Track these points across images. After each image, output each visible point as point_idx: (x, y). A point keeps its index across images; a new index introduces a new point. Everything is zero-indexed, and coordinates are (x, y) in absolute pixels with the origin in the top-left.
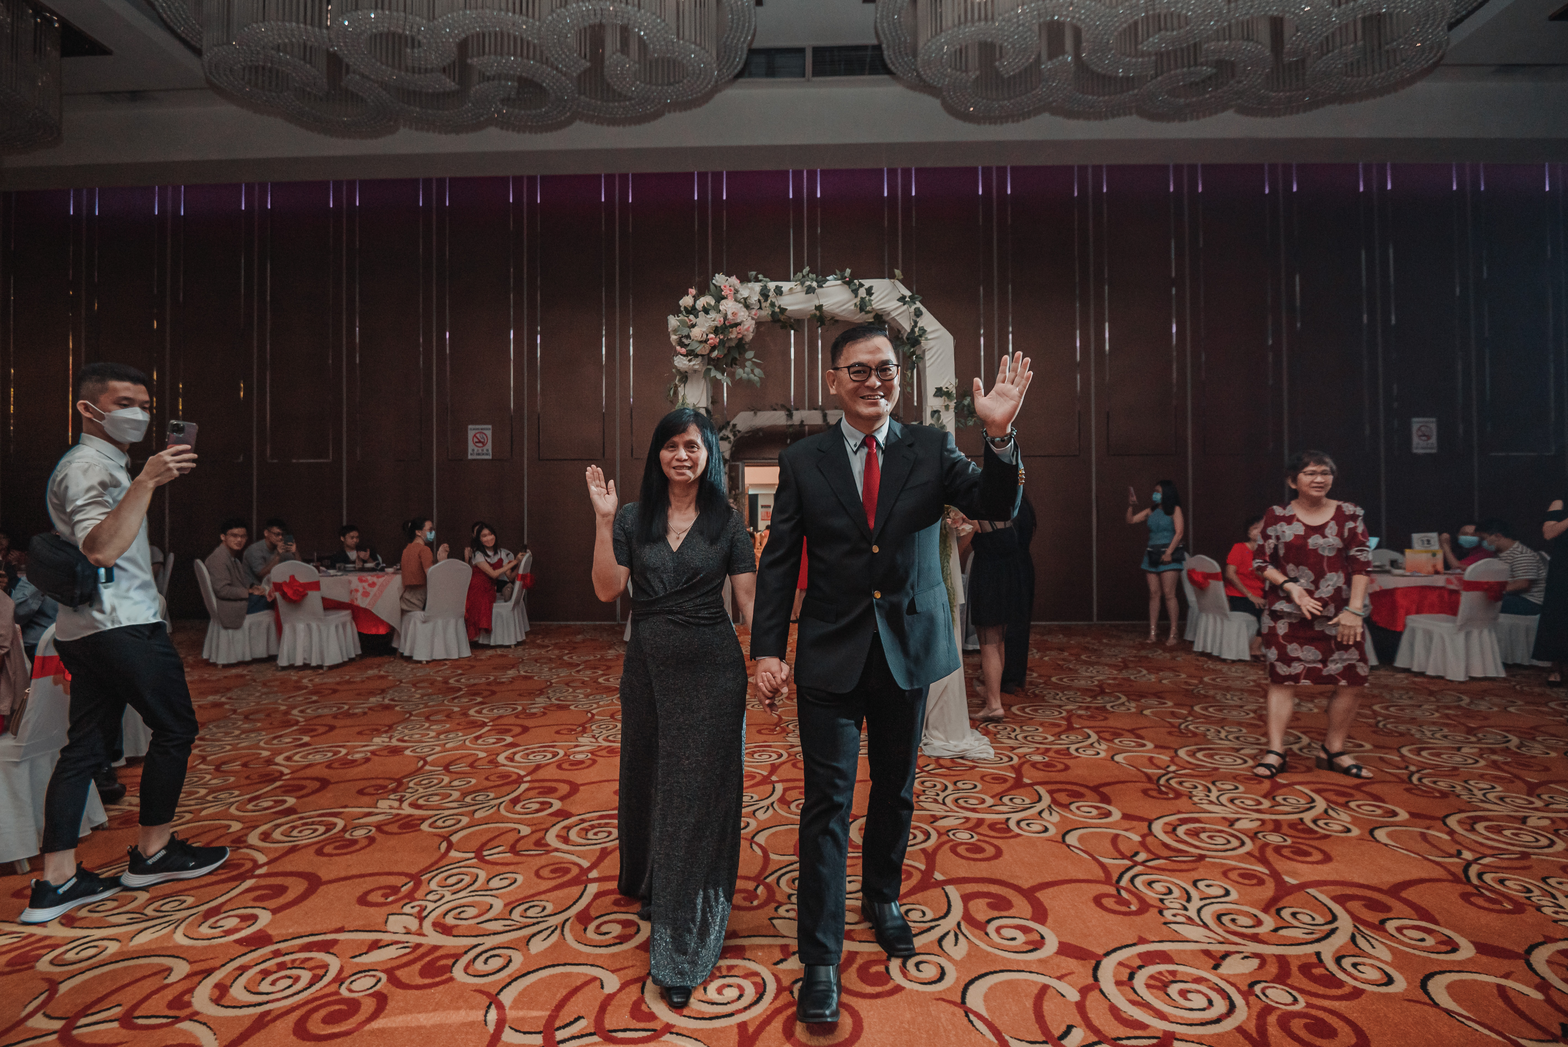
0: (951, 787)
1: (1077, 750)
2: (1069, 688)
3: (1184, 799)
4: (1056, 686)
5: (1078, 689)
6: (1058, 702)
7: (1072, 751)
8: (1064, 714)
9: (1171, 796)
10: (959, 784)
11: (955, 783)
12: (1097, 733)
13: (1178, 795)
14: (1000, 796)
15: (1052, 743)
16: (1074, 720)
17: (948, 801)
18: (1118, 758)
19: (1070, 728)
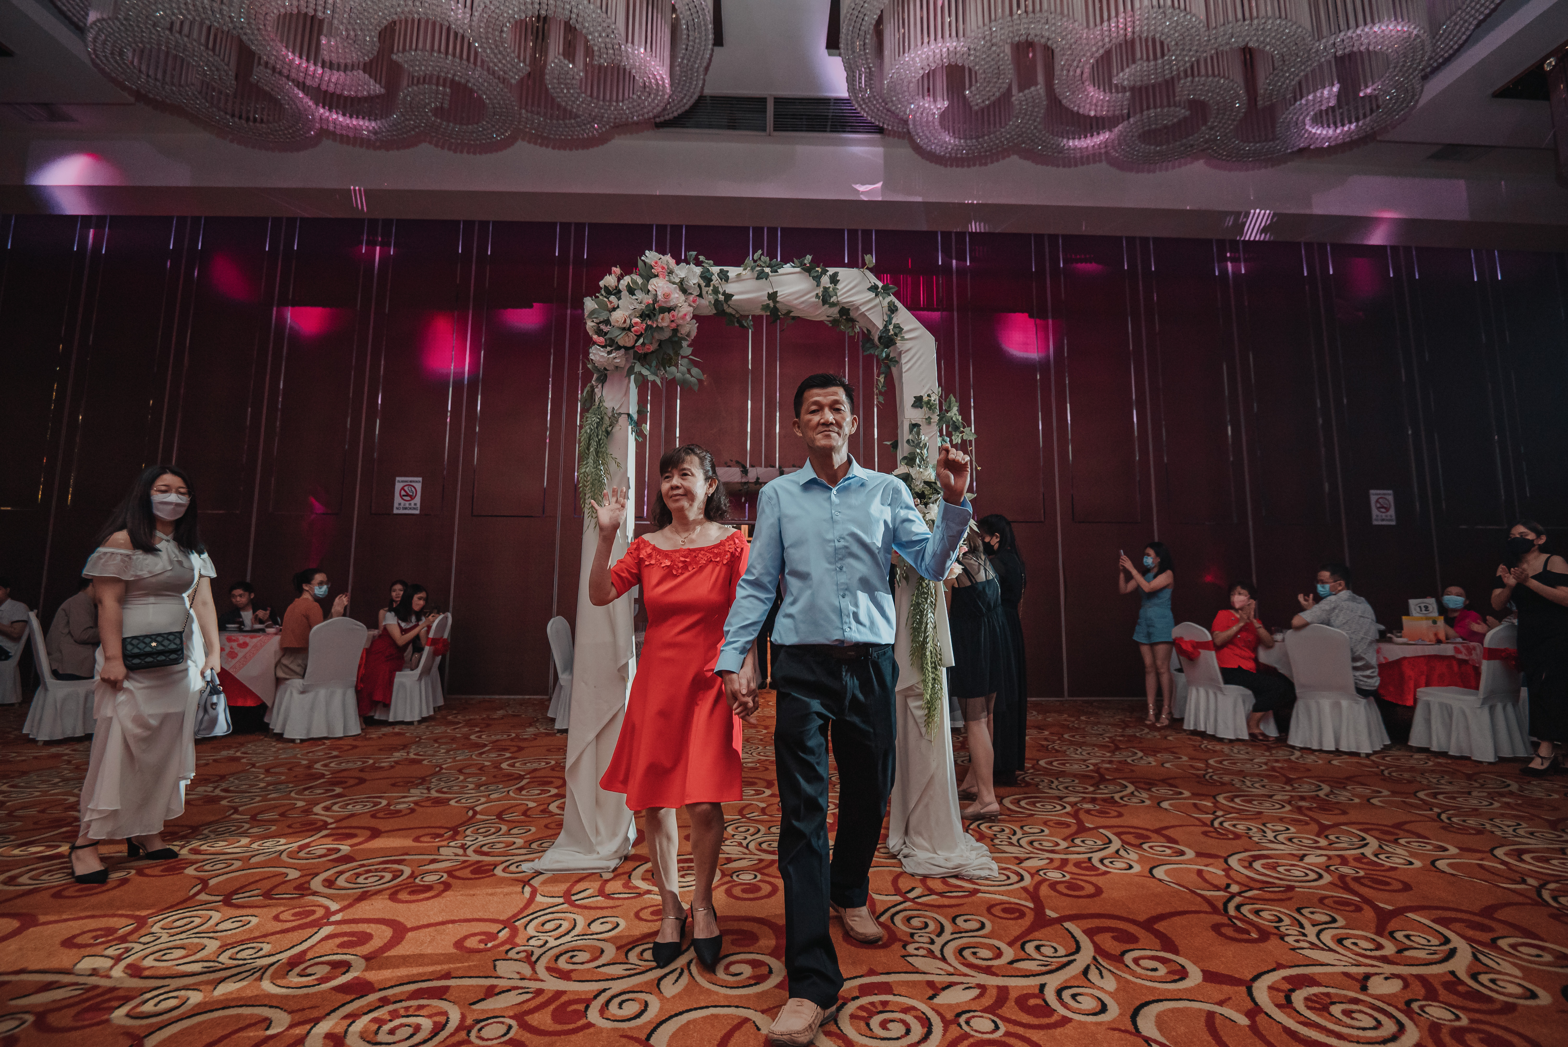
0: (949, 927)
1: (1101, 861)
2: (1063, 774)
3: (1274, 941)
4: (1047, 772)
5: (1075, 776)
6: (1056, 793)
7: (1096, 862)
8: (1069, 809)
9: (1254, 935)
10: (960, 921)
11: (954, 920)
12: (1118, 835)
13: (1264, 935)
14: (1019, 942)
15: (1066, 851)
16: (1082, 816)
17: (949, 952)
18: (1159, 873)
19: (1082, 829)
